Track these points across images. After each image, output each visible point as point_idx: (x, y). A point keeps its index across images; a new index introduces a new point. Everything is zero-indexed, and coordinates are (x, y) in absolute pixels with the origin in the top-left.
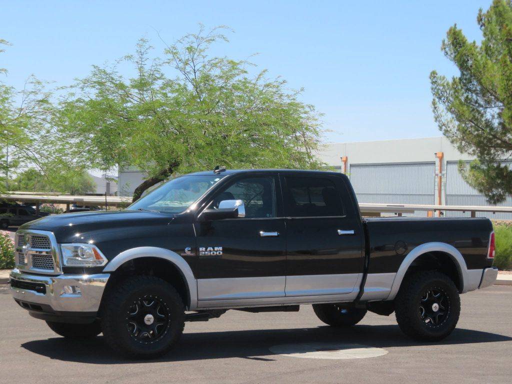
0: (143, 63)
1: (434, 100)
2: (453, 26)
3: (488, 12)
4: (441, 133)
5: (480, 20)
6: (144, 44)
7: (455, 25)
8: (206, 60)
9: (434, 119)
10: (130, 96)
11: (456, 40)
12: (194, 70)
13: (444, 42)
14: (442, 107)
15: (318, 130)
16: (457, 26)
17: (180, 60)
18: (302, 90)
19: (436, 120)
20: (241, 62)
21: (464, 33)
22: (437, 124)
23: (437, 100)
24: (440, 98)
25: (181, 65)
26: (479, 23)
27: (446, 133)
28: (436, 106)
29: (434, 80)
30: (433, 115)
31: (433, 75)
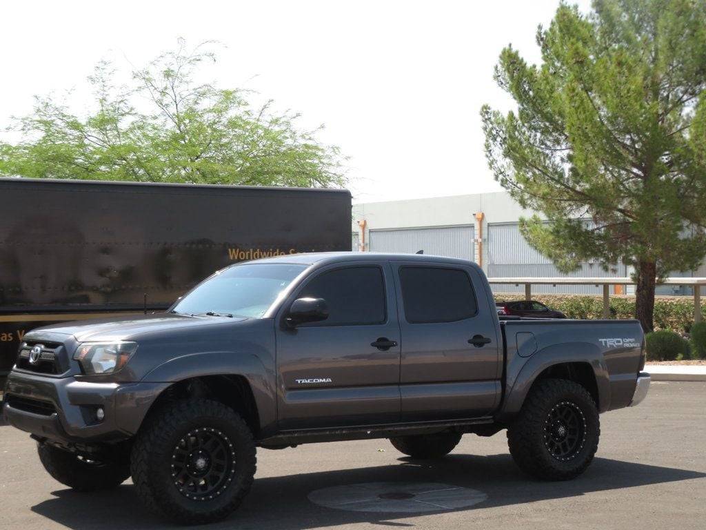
0: (106, 93)
1: (487, 141)
2: (507, 47)
3: (550, 29)
4: (498, 184)
5: (540, 39)
6: (105, 67)
7: (510, 45)
8: (191, 86)
9: (489, 166)
10: (89, 138)
11: (512, 65)
12: (176, 102)
13: (496, 68)
14: (498, 151)
16: (512, 46)
17: (156, 89)
18: (322, 127)
19: (491, 167)
20: (238, 89)
21: (521, 56)
22: (492, 172)
23: (491, 141)
24: (495, 139)
25: (157, 95)
26: (539, 44)
27: (504, 183)
28: (490, 148)
29: (486, 117)
30: (486, 161)
31: (485, 110)
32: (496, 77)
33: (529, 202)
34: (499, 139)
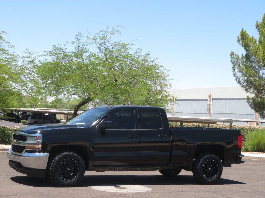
1: (233, 66)
3: (261, 23)
4: (237, 82)
5: (257, 26)
7: (243, 29)
8: (111, 43)
9: (233, 76)
10: (72, 60)
11: (244, 37)
12: (105, 48)
13: (238, 37)
14: (237, 70)
15: (166, 78)
19: (234, 76)
20: (129, 44)
21: (247, 32)
22: (235, 78)
25: (99, 46)
27: (239, 82)
28: (234, 69)
29: (232, 56)
30: (233, 73)
31: (232, 54)
32: (238, 41)
33: (249, 90)
34: (237, 65)
